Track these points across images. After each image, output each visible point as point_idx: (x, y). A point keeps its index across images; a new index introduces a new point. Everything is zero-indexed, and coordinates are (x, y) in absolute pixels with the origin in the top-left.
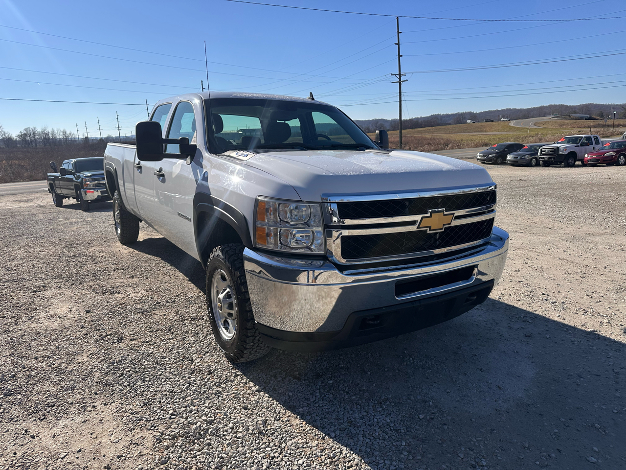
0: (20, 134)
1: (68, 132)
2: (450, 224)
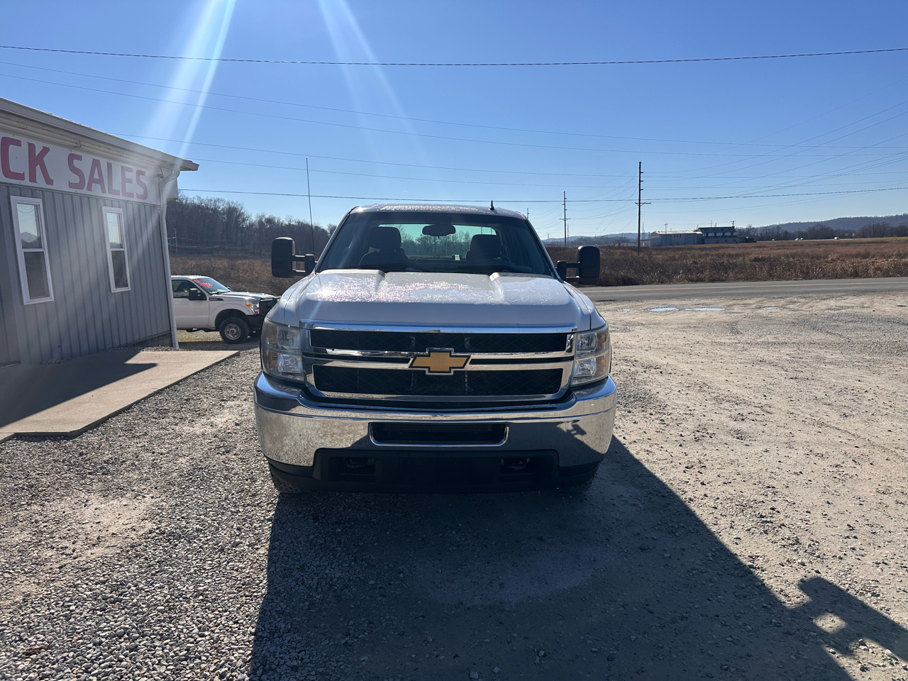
2: (463, 367)
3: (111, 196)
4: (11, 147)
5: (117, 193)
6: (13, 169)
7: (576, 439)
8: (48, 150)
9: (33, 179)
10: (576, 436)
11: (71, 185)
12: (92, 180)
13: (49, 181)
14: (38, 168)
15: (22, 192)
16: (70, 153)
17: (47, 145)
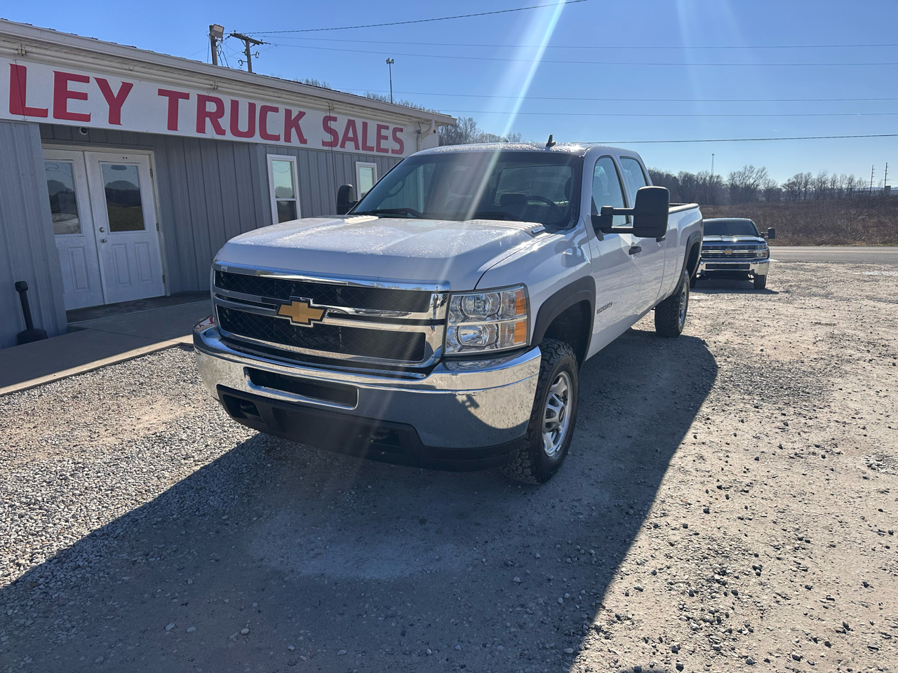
0: (787, 183)
1: (856, 180)
2: (321, 320)
3: (364, 152)
4: (269, 113)
5: (371, 149)
6: (269, 132)
7: (470, 413)
8: (304, 113)
9: (288, 139)
10: (469, 409)
11: (324, 144)
12: (346, 138)
13: (303, 141)
14: (293, 130)
15: (279, 150)
16: (326, 115)
17: (302, 110)
